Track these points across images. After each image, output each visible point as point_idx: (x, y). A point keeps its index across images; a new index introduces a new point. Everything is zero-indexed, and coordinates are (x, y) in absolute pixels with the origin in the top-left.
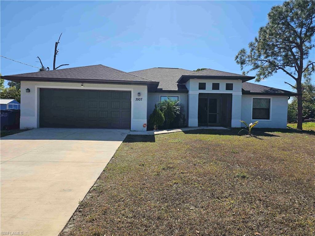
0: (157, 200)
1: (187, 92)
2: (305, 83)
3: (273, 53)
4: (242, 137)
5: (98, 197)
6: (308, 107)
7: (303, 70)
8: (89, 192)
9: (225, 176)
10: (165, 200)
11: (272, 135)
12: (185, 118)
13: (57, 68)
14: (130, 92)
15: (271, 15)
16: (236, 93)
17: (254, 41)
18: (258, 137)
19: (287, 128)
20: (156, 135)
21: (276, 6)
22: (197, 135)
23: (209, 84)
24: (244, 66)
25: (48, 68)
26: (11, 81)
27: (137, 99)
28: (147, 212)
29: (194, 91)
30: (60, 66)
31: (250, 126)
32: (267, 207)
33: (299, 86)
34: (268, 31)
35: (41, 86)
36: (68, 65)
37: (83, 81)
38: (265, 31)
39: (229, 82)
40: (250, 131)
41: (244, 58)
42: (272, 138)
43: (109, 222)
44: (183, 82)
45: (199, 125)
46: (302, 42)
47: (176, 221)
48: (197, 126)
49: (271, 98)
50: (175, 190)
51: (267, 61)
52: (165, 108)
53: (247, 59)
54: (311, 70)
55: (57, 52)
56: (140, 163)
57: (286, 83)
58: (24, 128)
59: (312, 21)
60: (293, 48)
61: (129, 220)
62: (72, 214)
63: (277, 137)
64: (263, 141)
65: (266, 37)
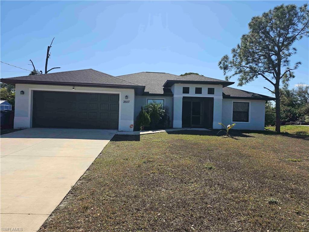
0: (136, 185)
1: (172, 95)
2: (283, 88)
3: (253, 60)
4: (220, 137)
5: (87, 183)
6: (289, 110)
7: (281, 76)
8: (80, 180)
9: (195, 168)
10: (142, 184)
11: (249, 136)
12: (170, 119)
13: (48, 71)
14: (118, 95)
15: (251, 25)
16: (217, 97)
17: (236, 48)
18: (234, 137)
19: (265, 130)
20: (141, 135)
21: (256, 16)
22: (180, 135)
23: (192, 89)
24: (226, 71)
25: (41, 71)
26: (2, 83)
27: (125, 102)
28: (126, 193)
29: (178, 94)
30: (52, 69)
31: (228, 128)
32: (223, 189)
33: (277, 91)
34: (249, 39)
35: (34, 88)
36: (60, 68)
37: (74, 85)
38: (246, 39)
39: (211, 86)
40: (228, 132)
41: (227, 64)
42: (248, 138)
43: (95, 200)
44: (169, 86)
45: (183, 127)
46: (280, 50)
47: (149, 199)
48: (181, 127)
49: (250, 102)
50: (151, 178)
51: (247, 67)
52: (151, 111)
53: (229, 65)
54: (289, 77)
55: (49, 56)
56: (124, 158)
57: (265, 88)
58: (18, 128)
59: (288, 32)
60: (272, 55)
61: (112, 199)
62: (66, 195)
63: (252, 138)
64: (238, 140)
65: (246, 45)
